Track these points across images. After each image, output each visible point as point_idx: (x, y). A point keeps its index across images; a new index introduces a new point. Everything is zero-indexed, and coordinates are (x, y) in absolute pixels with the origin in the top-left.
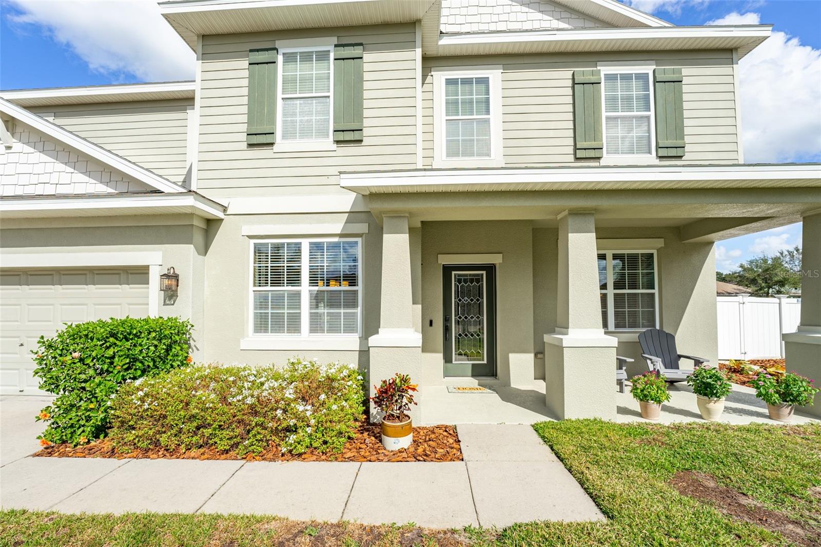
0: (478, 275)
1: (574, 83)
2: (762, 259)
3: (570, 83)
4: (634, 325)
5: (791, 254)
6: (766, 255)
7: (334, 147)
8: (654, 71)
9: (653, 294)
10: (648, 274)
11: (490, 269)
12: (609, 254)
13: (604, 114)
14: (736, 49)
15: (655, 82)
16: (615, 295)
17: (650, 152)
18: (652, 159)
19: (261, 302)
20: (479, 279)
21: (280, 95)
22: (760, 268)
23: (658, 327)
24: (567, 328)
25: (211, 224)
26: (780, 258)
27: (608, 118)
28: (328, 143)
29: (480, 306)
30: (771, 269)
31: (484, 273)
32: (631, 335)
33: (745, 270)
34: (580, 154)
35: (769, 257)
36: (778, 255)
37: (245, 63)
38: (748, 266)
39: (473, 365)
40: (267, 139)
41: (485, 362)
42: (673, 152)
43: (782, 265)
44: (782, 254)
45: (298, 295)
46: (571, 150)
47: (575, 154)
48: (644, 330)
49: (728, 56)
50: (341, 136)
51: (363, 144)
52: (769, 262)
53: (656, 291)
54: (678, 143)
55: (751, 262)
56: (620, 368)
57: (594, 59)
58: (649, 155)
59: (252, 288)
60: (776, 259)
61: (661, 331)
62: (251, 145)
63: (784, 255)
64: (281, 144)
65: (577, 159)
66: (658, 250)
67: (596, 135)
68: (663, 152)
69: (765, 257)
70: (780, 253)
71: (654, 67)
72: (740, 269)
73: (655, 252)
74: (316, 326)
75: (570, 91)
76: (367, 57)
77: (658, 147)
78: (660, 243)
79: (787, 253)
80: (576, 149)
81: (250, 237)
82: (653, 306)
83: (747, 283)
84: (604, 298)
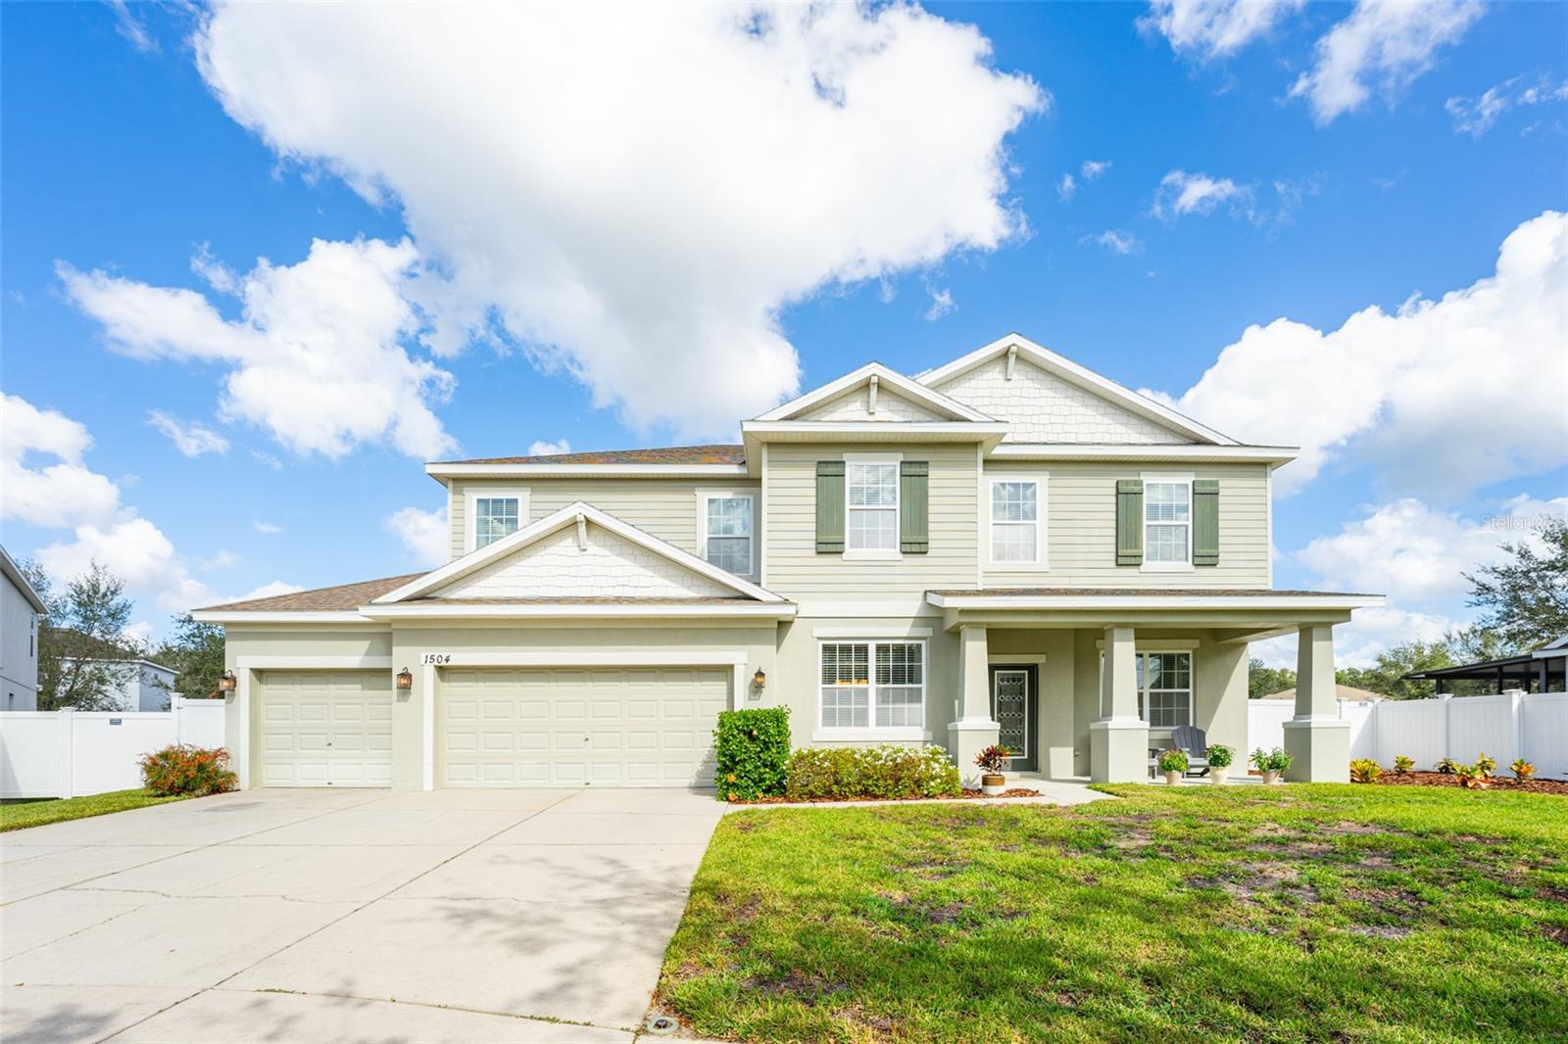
0: (1020, 674)
1: (1118, 493)
2: (1416, 647)
3: (1114, 491)
4: (1168, 723)
5: (1465, 637)
6: (1422, 641)
7: (901, 557)
8: (1194, 482)
9: (1188, 694)
10: (1183, 674)
11: (1033, 669)
12: (1146, 653)
13: (1145, 523)
14: (1270, 463)
15: (1194, 493)
16: (1151, 694)
17: (1187, 560)
18: (1188, 566)
19: (829, 698)
20: (1020, 678)
21: (848, 507)
22: (1410, 662)
23: (1191, 725)
24: (1111, 715)
25: (783, 625)
26: (1444, 645)
27: (1148, 526)
28: (895, 553)
29: (1022, 705)
30: (1428, 664)
31: (1026, 672)
32: (1164, 732)
33: (1385, 665)
34: (1121, 561)
35: (1427, 642)
36: (1444, 639)
37: (813, 473)
38: (1392, 659)
39: (1013, 760)
40: (838, 548)
41: (1026, 757)
42: (1208, 561)
43: (1447, 657)
44: (1449, 638)
45: (866, 691)
46: (1113, 556)
47: (1117, 560)
48: (1176, 728)
49: (1262, 469)
50: (908, 548)
51: (928, 554)
52: (1425, 653)
53: (1190, 690)
54: (1213, 552)
55: (1396, 653)
56: (1153, 757)
57: (1138, 468)
58: (1185, 563)
59: (821, 686)
60: (1436, 648)
61: (1194, 728)
62: (819, 553)
63: (1452, 640)
64: (850, 552)
65: (1118, 565)
66: (1194, 651)
67: (1137, 543)
68: (1198, 561)
69: (1420, 643)
70: (1446, 636)
71: (1194, 479)
72: (1378, 664)
73: (1190, 652)
74: (882, 721)
75: (1114, 500)
76: (932, 473)
77: (1194, 556)
78: (1196, 643)
79: (1458, 636)
80: (1117, 556)
81: (819, 638)
82: (1188, 706)
83: (1388, 688)
84: (1141, 696)
